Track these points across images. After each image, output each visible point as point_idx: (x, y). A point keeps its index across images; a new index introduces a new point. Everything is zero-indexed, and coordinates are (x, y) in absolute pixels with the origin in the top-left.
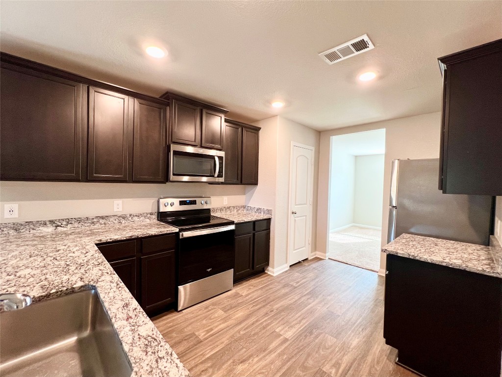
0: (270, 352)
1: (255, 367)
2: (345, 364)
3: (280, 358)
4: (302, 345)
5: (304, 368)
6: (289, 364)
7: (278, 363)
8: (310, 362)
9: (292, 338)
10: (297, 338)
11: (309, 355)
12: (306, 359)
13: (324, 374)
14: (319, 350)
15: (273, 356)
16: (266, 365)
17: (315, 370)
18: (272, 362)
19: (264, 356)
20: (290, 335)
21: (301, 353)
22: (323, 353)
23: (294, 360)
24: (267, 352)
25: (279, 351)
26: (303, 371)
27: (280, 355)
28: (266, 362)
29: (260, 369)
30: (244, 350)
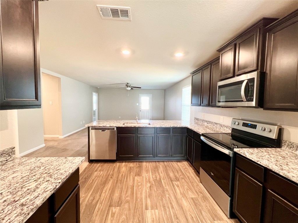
0: (146, 197)
1: (145, 188)
2: (109, 219)
3: (140, 198)
4: (136, 212)
5: (128, 202)
6: (135, 198)
7: (139, 195)
8: (126, 206)
9: (145, 212)
10: (143, 215)
11: (130, 209)
12: (129, 206)
13: (118, 205)
14: (126, 217)
15: (144, 196)
16: (142, 191)
17: (122, 204)
18: (141, 194)
19: (146, 194)
20: (148, 213)
21: (134, 207)
22: (123, 217)
23: (134, 202)
24: (147, 196)
25: (144, 200)
26: (127, 200)
27: (141, 199)
28: (144, 193)
29: (142, 189)
30: (156, 190)
